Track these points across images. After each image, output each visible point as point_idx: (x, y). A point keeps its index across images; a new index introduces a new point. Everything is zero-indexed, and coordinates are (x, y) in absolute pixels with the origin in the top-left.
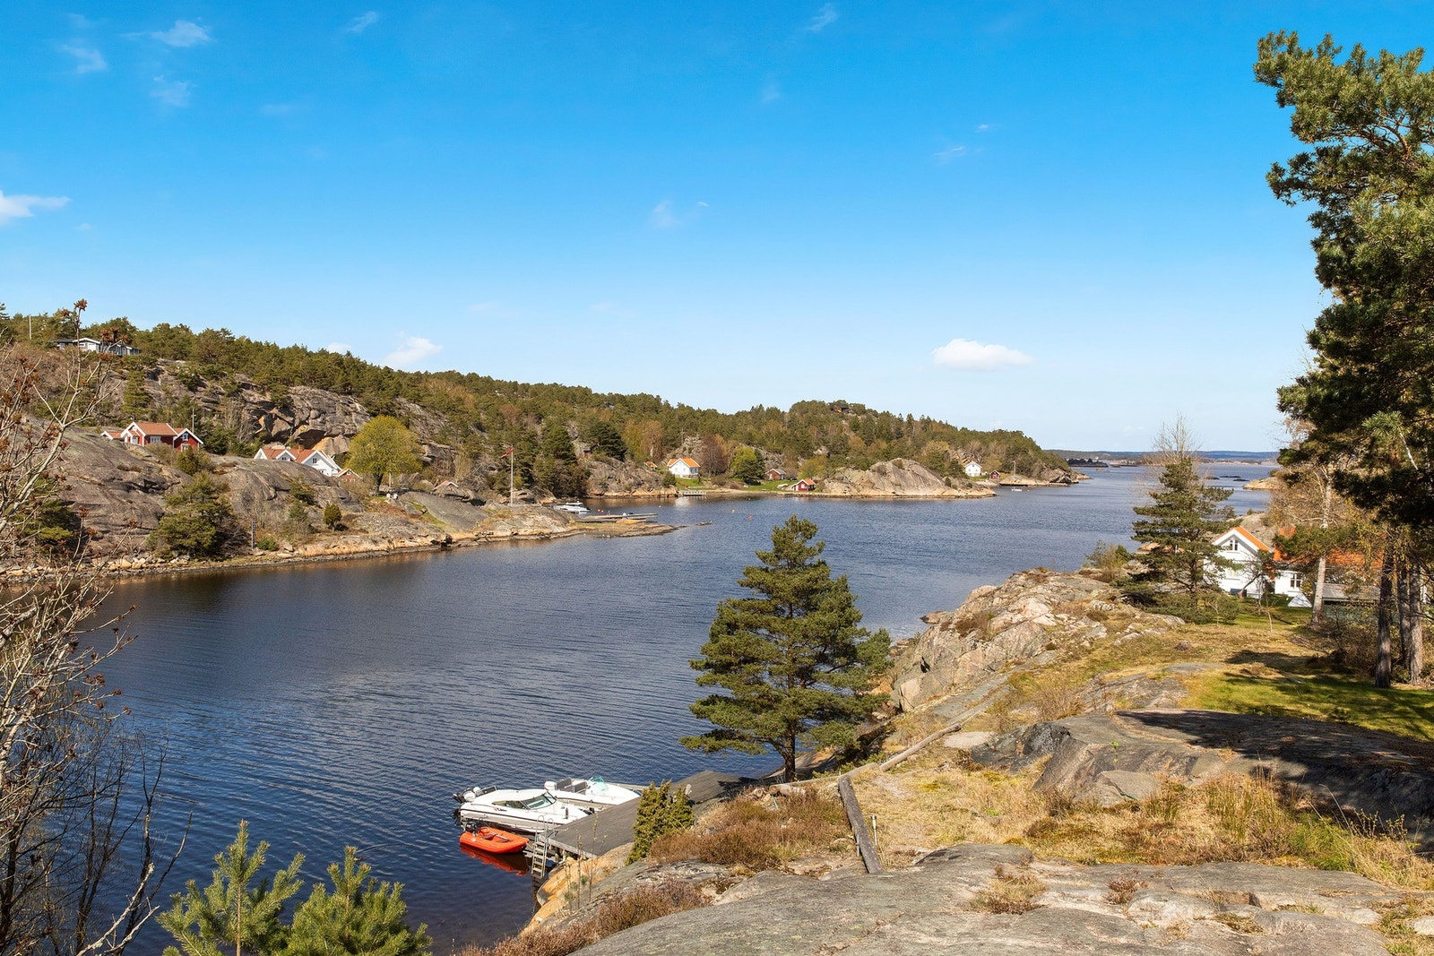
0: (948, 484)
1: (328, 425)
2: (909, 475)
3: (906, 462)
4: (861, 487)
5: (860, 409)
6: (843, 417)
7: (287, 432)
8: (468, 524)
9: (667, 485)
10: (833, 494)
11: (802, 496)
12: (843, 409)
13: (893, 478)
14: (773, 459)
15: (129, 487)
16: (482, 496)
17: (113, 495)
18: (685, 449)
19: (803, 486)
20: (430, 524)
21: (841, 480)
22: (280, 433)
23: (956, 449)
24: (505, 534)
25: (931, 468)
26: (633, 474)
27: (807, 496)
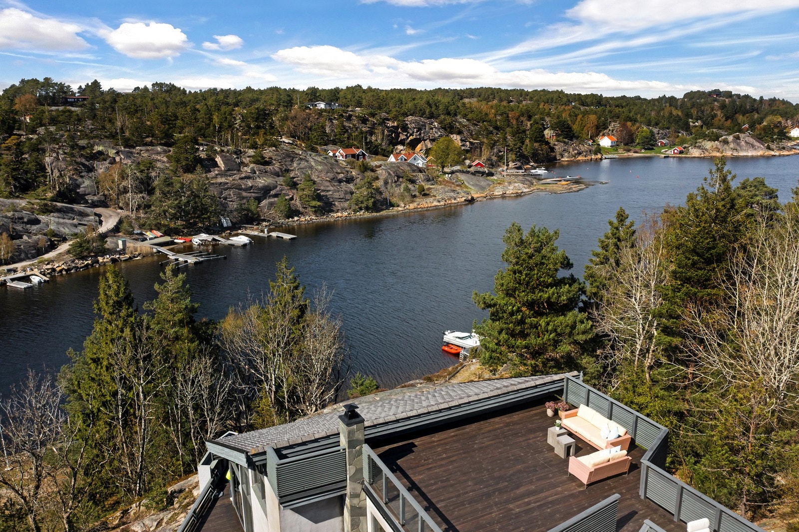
0: (769, 148)
1: (422, 135)
2: (743, 143)
3: (742, 136)
4: (711, 151)
5: (729, 94)
6: (715, 100)
7: (404, 139)
8: (483, 188)
9: (596, 154)
10: (693, 156)
11: (674, 157)
12: (717, 95)
13: (732, 146)
14: (662, 133)
15: (340, 181)
16: (493, 171)
17: (334, 185)
18: (610, 130)
19: (676, 151)
20: (465, 190)
21: (699, 147)
22: (401, 140)
23: (787, 120)
24: (499, 194)
25: (759, 138)
26: (577, 148)
27: (677, 157)
